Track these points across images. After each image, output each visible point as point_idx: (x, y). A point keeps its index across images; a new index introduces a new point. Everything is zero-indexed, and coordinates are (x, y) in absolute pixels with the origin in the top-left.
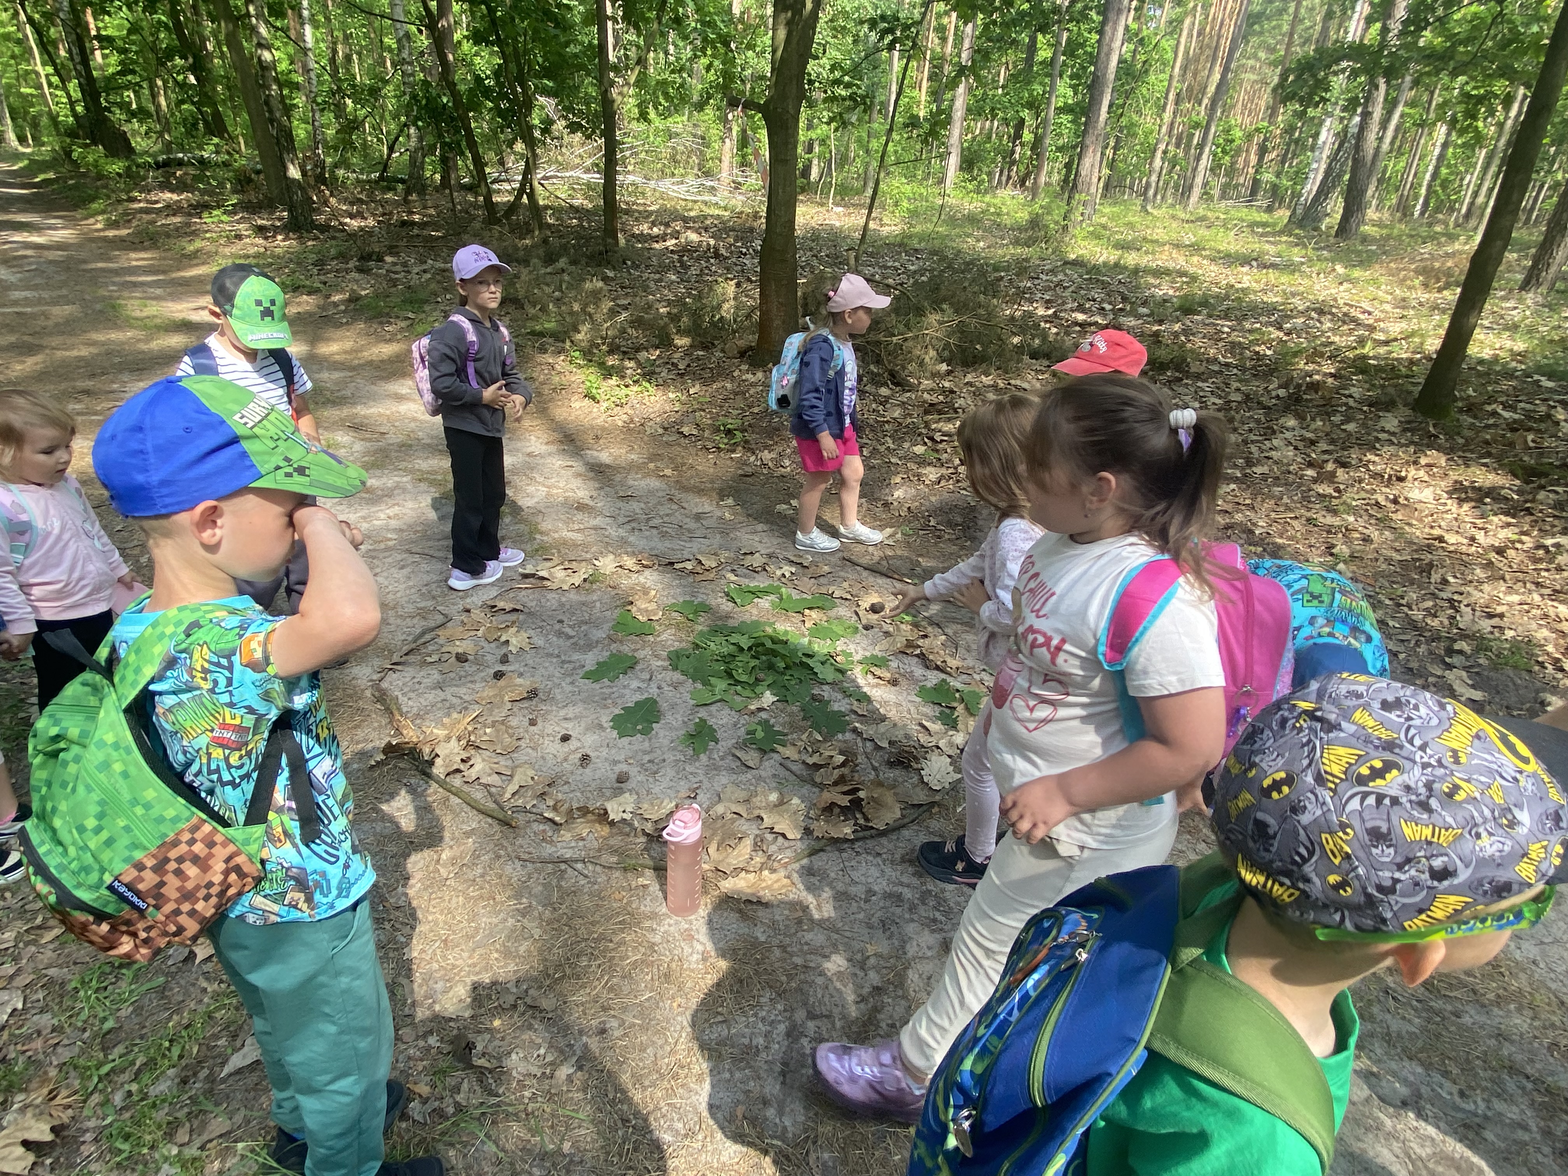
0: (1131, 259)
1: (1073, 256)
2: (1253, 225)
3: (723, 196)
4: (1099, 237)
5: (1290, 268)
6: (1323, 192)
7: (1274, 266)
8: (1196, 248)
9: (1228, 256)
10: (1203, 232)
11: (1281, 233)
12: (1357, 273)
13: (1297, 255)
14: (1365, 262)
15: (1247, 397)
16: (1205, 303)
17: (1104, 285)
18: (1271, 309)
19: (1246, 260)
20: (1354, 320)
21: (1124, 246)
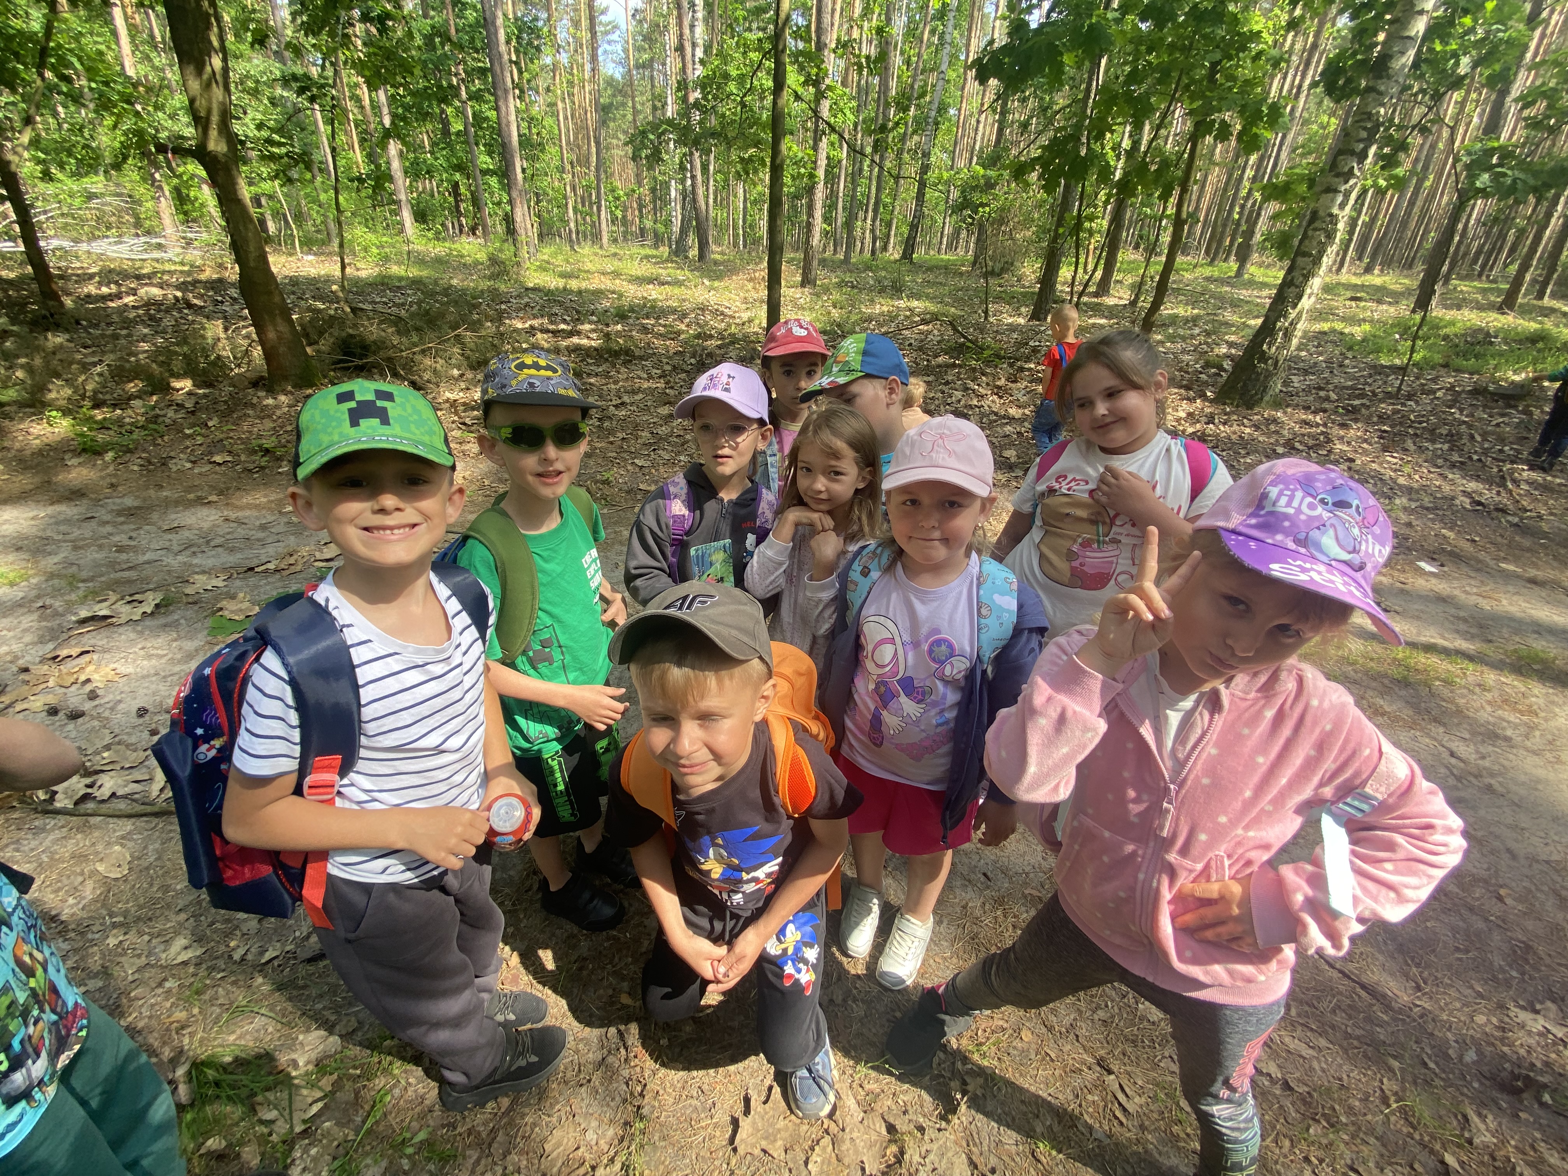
0: (574, 284)
1: (531, 285)
2: (647, 257)
3: (174, 252)
4: (545, 270)
5: (678, 283)
6: (684, 231)
7: (668, 283)
8: (616, 274)
9: (638, 278)
10: (616, 263)
11: (667, 261)
12: (716, 284)
13: (680, 275)
14: (719, 277)
15: (675, 368)
16: (632, 310)
17: (561, 304)
18: (674, 311)
19: (651, 281)
20: (722, 314)
21: (563, 275)
